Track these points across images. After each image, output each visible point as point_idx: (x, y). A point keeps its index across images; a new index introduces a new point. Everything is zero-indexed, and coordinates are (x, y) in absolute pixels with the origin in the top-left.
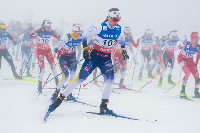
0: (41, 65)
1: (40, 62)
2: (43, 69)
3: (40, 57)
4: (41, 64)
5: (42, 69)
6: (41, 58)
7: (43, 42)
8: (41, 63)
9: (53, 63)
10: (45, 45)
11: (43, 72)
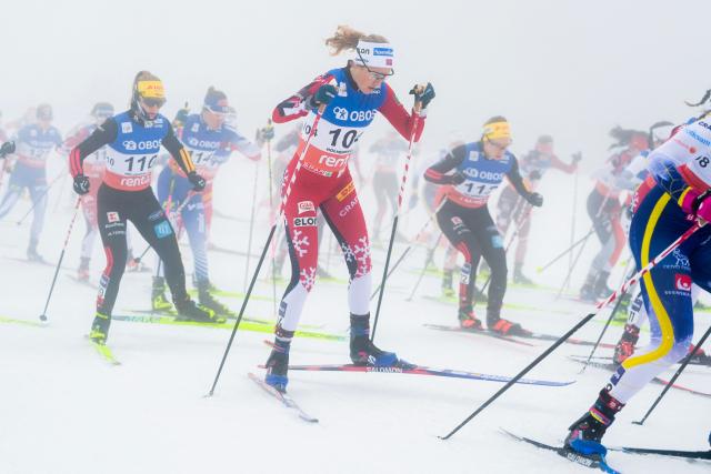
0: (302, 252)
1: (297, 233)
2: (309, 273)
3: (301, 211)
4: (303, 247)
5: (303, 273)
6: (304, 215)
7: (334, 144)
8: (305, 241)
9: (362, 240)
10: (337, 157)
11: (309, 290)
